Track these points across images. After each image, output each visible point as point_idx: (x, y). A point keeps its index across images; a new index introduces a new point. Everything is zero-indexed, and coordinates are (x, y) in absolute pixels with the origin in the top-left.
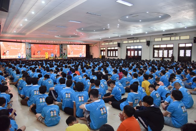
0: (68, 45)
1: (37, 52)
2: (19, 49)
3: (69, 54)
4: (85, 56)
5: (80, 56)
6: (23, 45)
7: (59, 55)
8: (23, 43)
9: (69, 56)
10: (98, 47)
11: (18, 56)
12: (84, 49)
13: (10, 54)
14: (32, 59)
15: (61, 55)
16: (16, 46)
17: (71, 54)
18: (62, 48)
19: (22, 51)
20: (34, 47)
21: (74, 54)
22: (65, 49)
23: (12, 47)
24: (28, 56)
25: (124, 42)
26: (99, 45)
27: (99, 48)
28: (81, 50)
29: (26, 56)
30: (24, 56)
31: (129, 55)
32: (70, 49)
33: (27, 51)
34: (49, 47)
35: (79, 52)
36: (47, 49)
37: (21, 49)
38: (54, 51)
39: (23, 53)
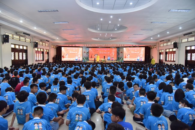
0: (124, 48)
1: (95, 56)
2: (77, 53)
3: (125, 58)
4: (143, 59)
5: (138, 60)
6: (81, 49)
7: (116, 59)
8: (80, 48)
9: (125, 60)
10: (156, 49)
11: (75, 59)
12: (142, 52)
13: (69, 57)
14: (90, 62)
15: (118, 58)
16: (74, 50)
17: (127, 58)
18: (119, 51)
19: (79, 54)
20: (92, 50)
21: (130, 57)
22: (121, 52)
23: (70, 51)
24: (85, 58)
25: (184, 41)
26: (158, 47)
27: (158, 50)
28: (138, 53)
29: (83, 59)
30: (81, 59)
31: (189, 59)
32: (127, 52)
33: (84, 55)
34: (105, 51)
35: (136, 55)
36: (104, 52)
37: (78, 53)
38: (111, 54)
39: (80, 56)
